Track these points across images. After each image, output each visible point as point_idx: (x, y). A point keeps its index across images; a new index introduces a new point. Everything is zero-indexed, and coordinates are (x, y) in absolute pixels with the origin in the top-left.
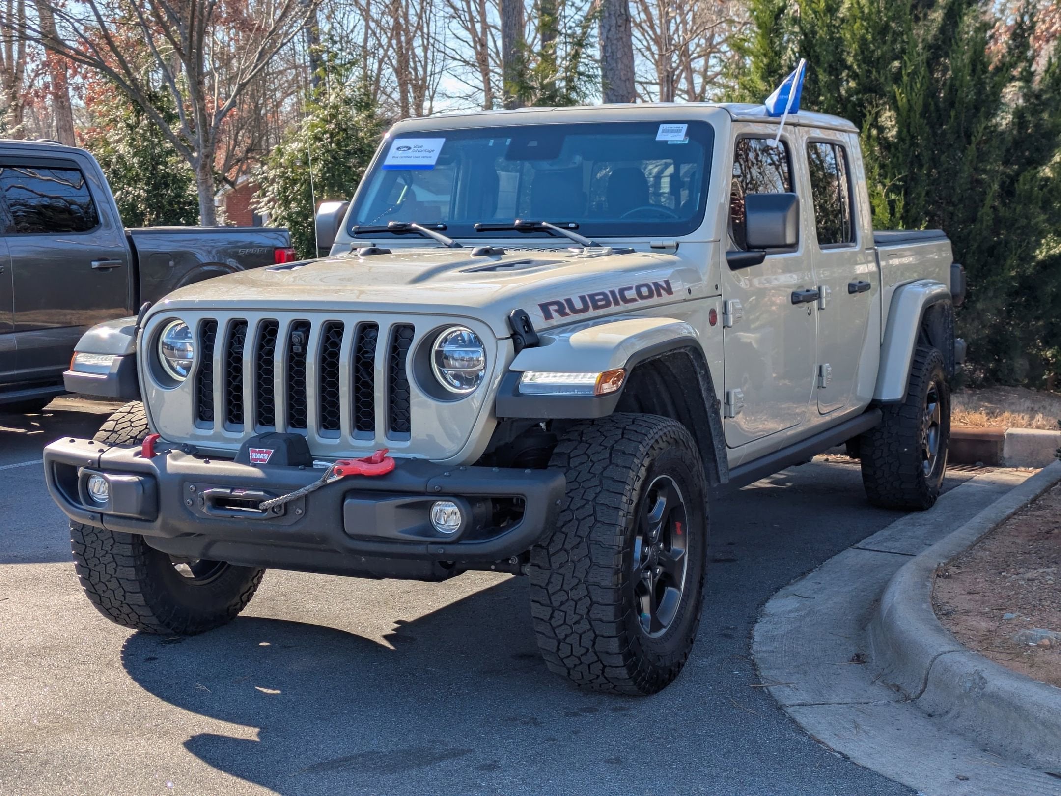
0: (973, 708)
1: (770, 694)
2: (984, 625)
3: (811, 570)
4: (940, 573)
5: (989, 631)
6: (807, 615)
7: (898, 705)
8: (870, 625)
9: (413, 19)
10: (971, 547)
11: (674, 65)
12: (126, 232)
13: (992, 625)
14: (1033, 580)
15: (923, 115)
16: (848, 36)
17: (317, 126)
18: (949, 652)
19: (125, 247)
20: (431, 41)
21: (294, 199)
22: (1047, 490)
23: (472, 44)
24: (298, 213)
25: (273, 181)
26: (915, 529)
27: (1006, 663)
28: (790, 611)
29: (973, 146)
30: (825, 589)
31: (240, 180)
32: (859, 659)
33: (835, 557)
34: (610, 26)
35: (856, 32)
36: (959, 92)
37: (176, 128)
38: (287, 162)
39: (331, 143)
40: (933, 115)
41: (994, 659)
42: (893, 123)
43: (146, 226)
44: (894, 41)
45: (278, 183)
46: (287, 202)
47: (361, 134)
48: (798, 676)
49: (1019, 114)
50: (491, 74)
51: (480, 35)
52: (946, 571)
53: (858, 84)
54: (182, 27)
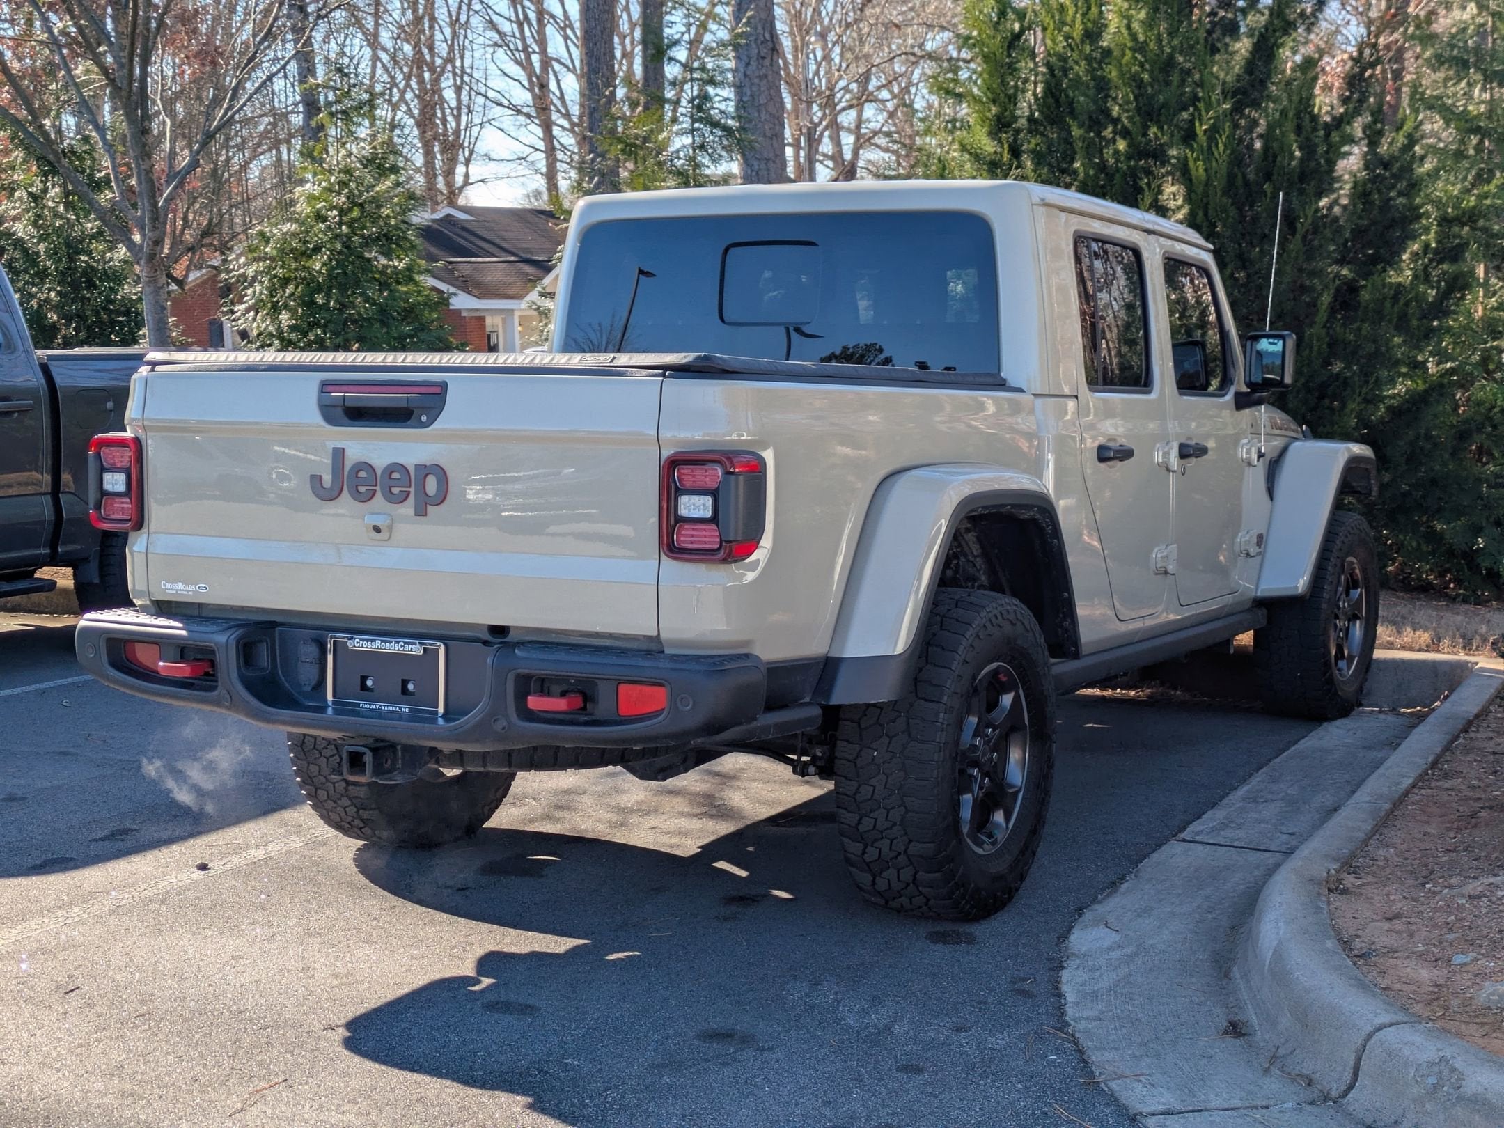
0: (1441, 1117)
1: (1112, 1095)
2: (1426, 975)
3: (1122, 879)
4: (1332, 886)
5: (1436, 985)
6: (1136, 954)
7: (1315, 1110)
8: (1235, 969)
9: (442, 48)
10: (1366, 842)
11: (816, 120)
12: (39, 358)
13: (1439, 974)
14: (1478, 897)
15: (1226, 192)
16: (1114, 73)
17: (318, 199)
18: (1391, 1025)
19: (36, 380)
20: (466, 78)
21: (286, 306)
22: (1448, 748)
23: (526, 84)
24: (293, 328)
25: (254, 279)
26: (1261, 807)
27: (1480, 1042)
28: (1110, 949)
29: (1298, 236)
30: (1152, 909)
31: (192, 277)
32: (1235, 1029)
33: (1155, 856)
34: (749, 58)
35: (1125, 69)
36: (1279, 159)
37: (106, 198)
38: (274, 253)
39: (340, 224)
40: (1241, 191)
41: (1461, 1036)
42: (1180, 202)
43: (59, 347)
44: (1183, 82)
45: (261, 282)
46: (275, 310)
47: (385, 212)
48: (1149, 1060)
49: (1362, 193)
50: (555, 128)
51: (538, 72)
52: (1340, 881)
53: (1129, 146)
54: (116, 48)
